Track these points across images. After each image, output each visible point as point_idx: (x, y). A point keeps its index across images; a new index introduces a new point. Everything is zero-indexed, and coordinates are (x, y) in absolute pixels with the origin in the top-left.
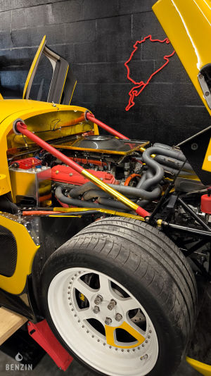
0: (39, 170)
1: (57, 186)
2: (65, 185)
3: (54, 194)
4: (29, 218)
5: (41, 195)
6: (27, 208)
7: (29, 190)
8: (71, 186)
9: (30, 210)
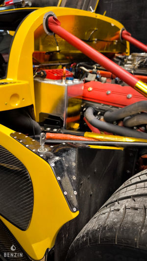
0: (70, 82)
1: (87, 107)
2: (97, 106)
3: (83, 116)
4: (59, 149)
5: (69, 115)
6: (52, 129)
7: (55, 107)
8: (106, 107)
9: (55, 132)
